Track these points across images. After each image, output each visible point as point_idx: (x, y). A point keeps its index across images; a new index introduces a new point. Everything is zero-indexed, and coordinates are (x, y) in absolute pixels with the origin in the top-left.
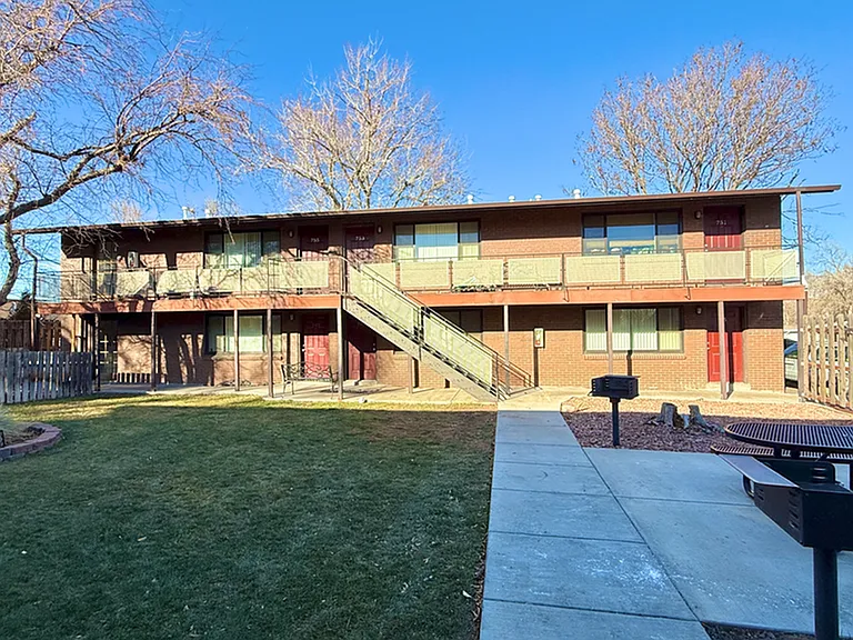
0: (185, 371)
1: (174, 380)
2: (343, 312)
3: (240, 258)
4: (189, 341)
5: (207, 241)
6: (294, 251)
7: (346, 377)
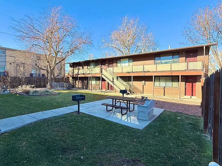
0: (84, 87)
1: (83, 89)
2: (102, 77)
3: (92, 67)
4: (85, 82)
5: (88, 64)
6: (100, 65)
7: (108, 89)
